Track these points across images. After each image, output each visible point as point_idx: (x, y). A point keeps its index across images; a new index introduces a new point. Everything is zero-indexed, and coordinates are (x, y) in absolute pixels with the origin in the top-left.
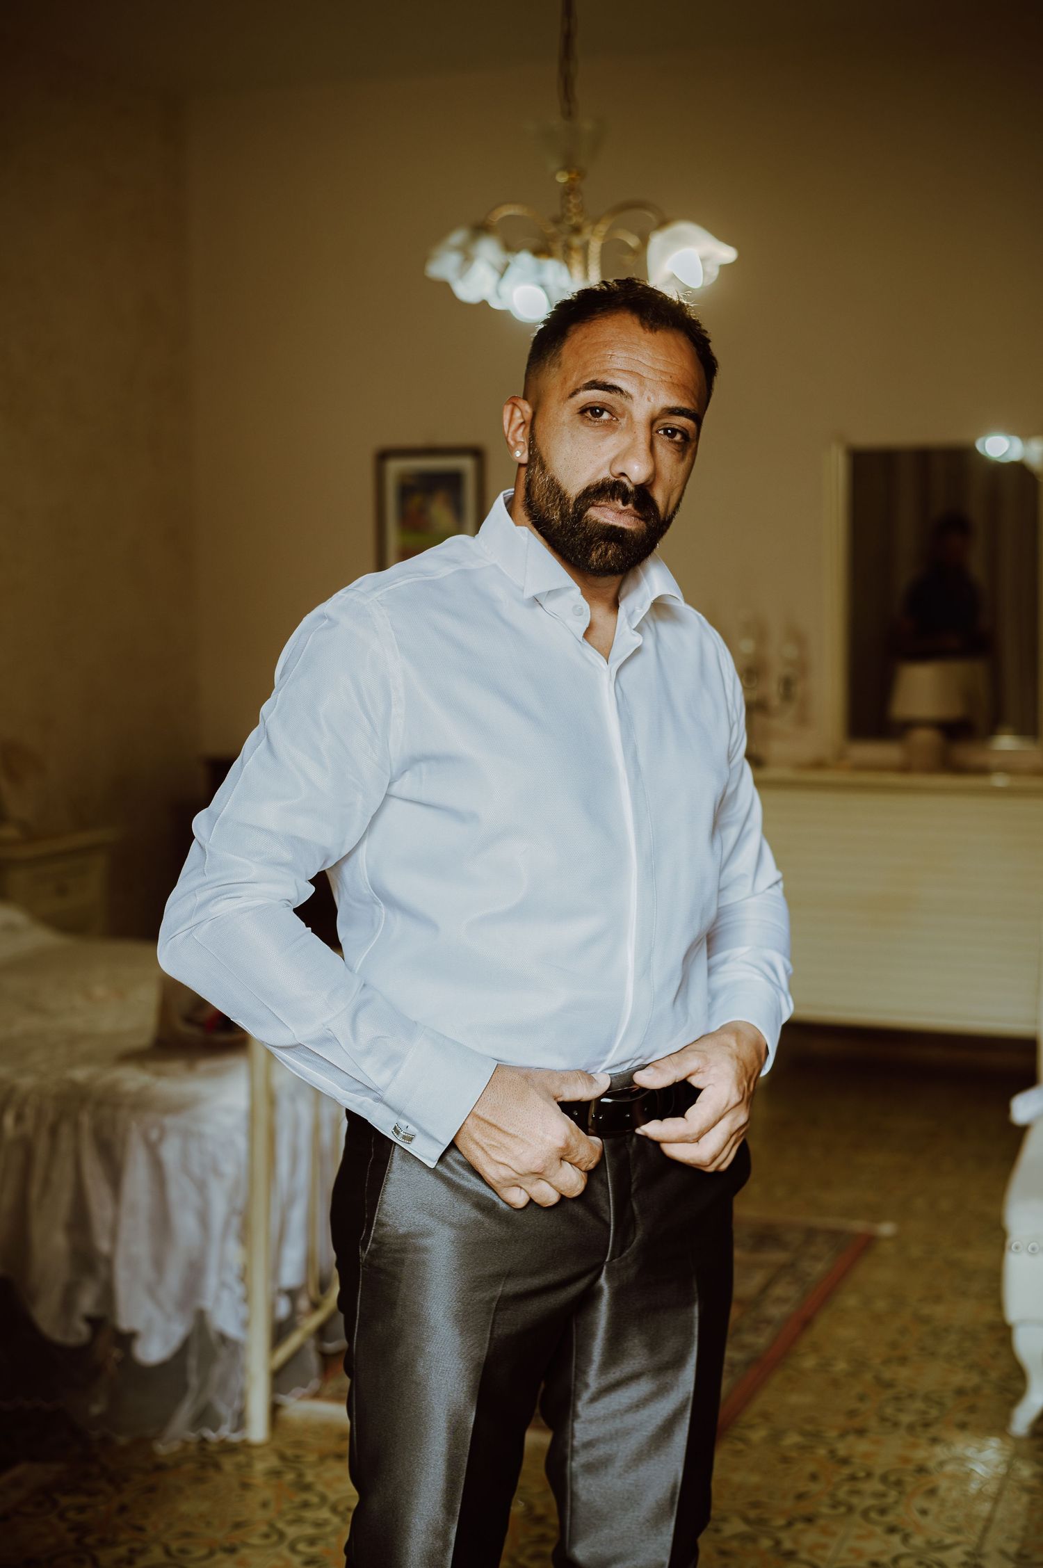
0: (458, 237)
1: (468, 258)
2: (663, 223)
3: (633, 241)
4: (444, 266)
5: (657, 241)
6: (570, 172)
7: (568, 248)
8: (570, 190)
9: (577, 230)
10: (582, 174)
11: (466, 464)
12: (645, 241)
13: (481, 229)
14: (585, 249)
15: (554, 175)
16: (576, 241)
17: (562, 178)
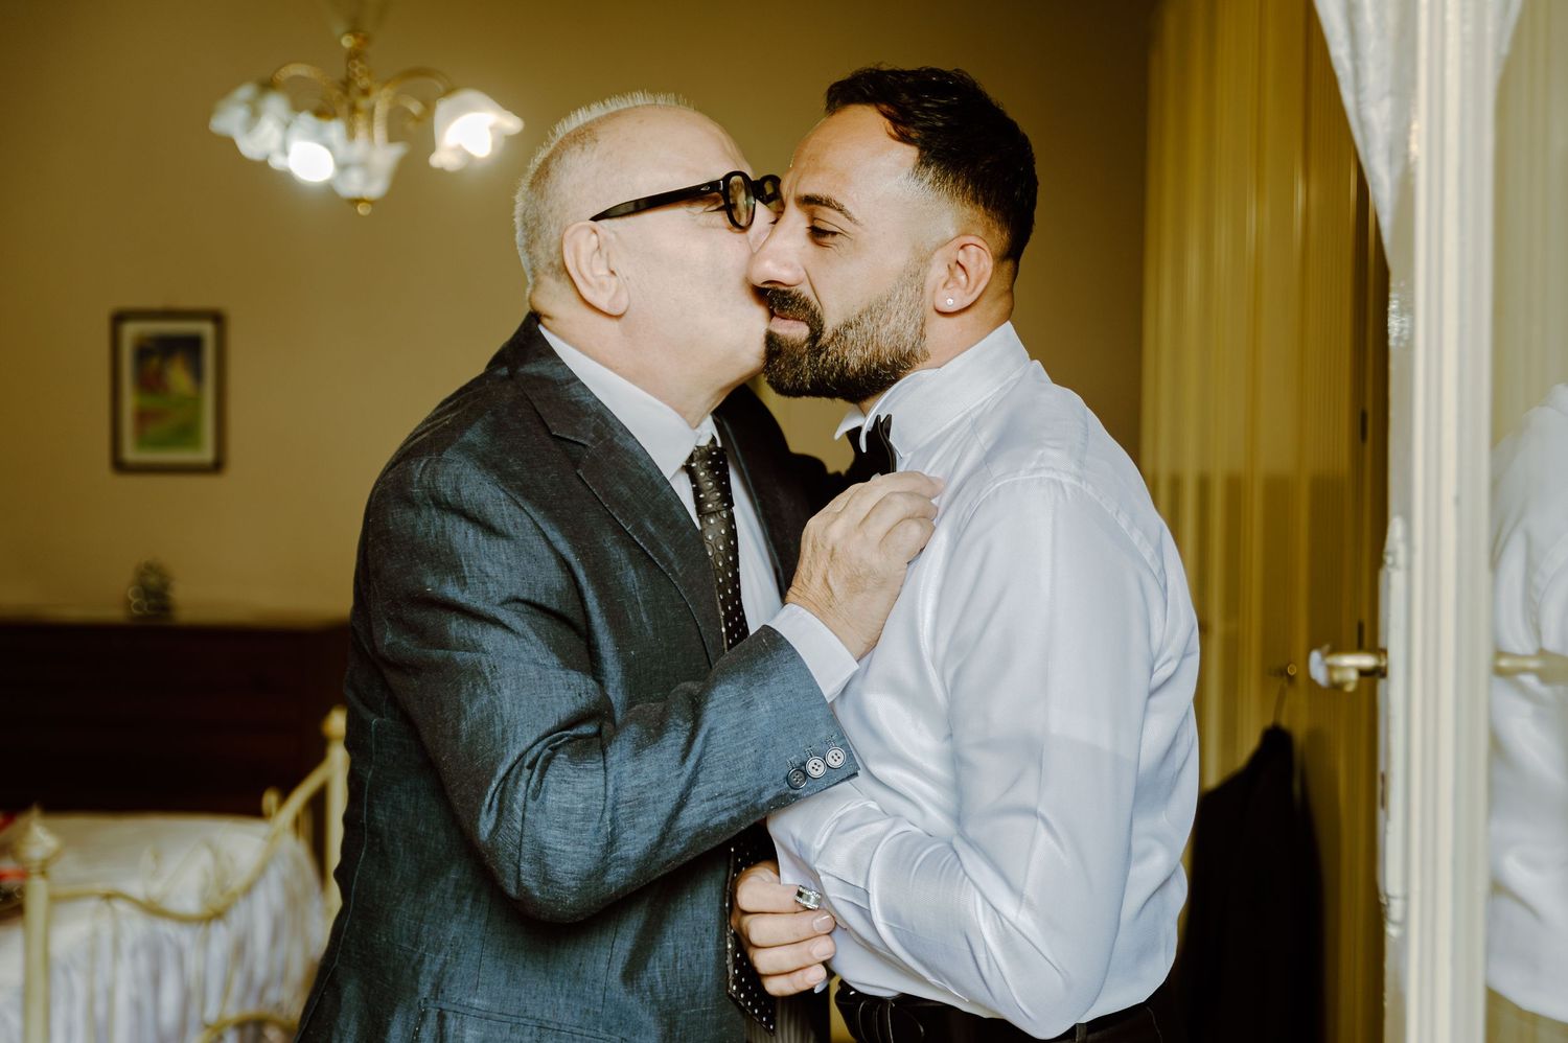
0: (245, 92)
1: (255, 114)
2: (450, 91)
3: (415, 107)
4: (229, 120)
5: (443, 108)
6: (356, 36)
7: (353, 109)
8: (354, 55)
9: (366, 92)
10: (366, 40)
11: (206, 329)
12: (429, 108)
13: (267, 86)
14: (371, 112)
15: (340, 38)
16: (363, 103)
17: (347, 42)
